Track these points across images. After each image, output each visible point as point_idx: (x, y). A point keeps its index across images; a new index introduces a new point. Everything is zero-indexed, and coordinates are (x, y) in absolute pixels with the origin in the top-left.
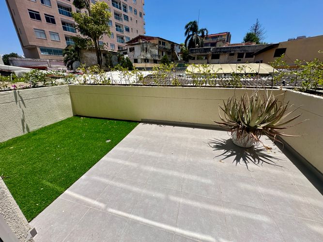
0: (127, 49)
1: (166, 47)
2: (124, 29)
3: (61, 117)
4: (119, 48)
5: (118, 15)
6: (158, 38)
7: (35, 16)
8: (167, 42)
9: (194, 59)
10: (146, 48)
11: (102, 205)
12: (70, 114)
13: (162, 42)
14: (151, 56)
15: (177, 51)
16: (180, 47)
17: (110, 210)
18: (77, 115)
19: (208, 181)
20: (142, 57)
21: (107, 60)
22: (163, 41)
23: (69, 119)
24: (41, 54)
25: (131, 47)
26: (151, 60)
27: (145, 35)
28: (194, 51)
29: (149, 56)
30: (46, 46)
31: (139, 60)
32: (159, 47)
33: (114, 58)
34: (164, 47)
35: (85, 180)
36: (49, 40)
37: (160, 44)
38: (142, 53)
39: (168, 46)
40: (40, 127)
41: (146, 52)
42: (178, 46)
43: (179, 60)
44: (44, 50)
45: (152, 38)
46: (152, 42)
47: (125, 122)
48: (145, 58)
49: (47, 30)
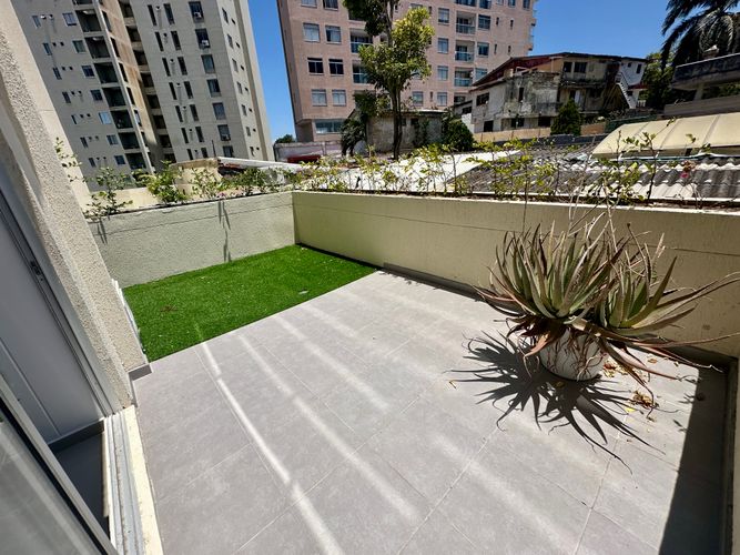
0: (471, 102)
1: (588, 75)
2: (477, 50)
3: (276, 245)
4: (456, 99)
5: (466, 21)
6: (564, 54)
7: (316, 67)
8: (595, 61)
9: (690, 96)
10: (522, 90)
11: (218, 372)
12: (291, 241)
13: (576, 62)
14: (533, 108)
15: (628, 79)
16: (644, 66)
17: (220, 382)
18: (300, 244)
19: (381, 404)
20: (507, 116)
21: (417, 133)
22: (580, 60)
23: (286, 249)
24: (318, 133)
25: (480, 93)
26: (531, 120)
27: (530, 54)
28: (695, 72)
29: (526, 109)
30: (325, 117)
31: (497, 125)
32: (562, 80)
33: (433, 125)
34: (579, 76)
35: (229, 337)
36: (330, 107)
37: (569, 70)
38: (508, 105)
39: (596, 73)
40: (246, 255)
41: (521, 98)
42: (635, 66)
43: (632, 106)
44: (320, 125)
45: (544, 59)
46: (542, 69)
47: (355, 265)
48: (514, 116)
49: (329, 89)
